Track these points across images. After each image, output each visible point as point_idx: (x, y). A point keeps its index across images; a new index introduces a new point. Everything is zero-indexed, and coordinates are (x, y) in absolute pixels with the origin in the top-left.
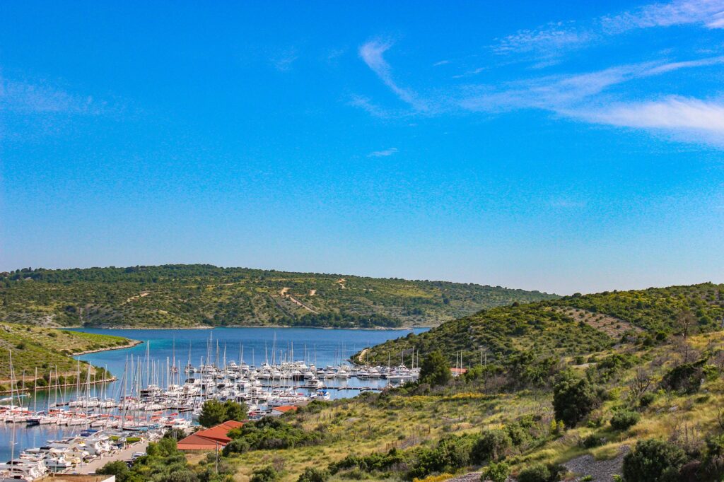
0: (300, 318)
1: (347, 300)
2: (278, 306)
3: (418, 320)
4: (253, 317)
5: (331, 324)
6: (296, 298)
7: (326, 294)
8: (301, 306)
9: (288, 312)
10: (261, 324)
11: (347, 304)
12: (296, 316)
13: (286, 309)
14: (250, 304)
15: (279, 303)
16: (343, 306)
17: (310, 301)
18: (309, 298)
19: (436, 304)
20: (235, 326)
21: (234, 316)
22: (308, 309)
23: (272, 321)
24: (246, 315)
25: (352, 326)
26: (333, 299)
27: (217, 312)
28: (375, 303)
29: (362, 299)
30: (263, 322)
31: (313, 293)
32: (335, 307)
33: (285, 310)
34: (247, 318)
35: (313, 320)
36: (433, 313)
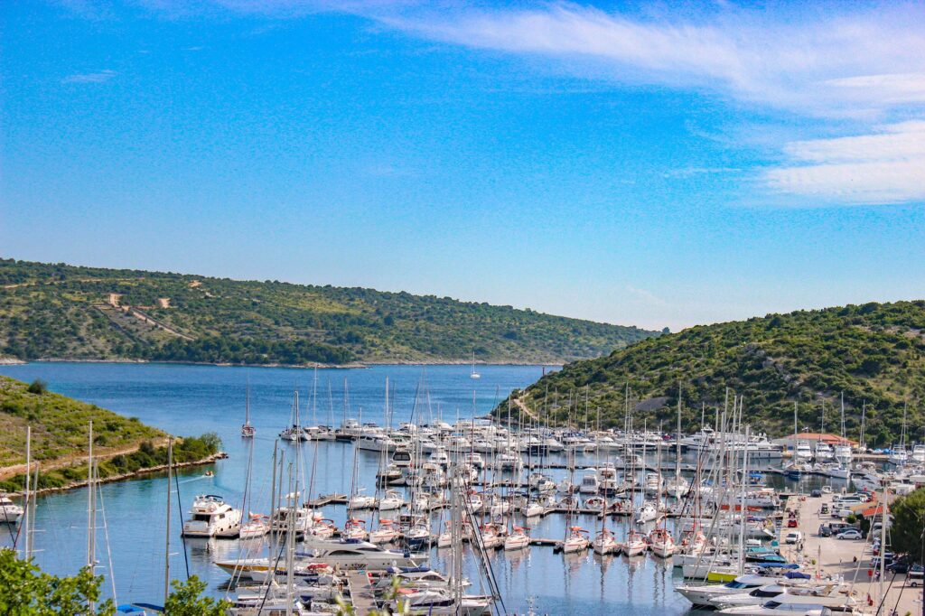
0: (160, 346)
1: (230, 317)
2: (115, 325)
3: (357, 352)
4: (83, 345)
5: (226, 358)
6: (142, 312)
7: (190, 306)
8: (156, 326)
9: (136, 335)
10: (100, 356)
11: (231, 324)
12: (152, 343)
13: (131, 331)
14: (68, 322)
15: (115, 320)
16: (224, 327)
17: (168, 318)
18: (162, 312)
19: (373, 325)
20: (52, 359)
21: (46, 342)
22: (170, 331)
23: (118, 351)
24: (70, 342)
25: (266, 361)
26: (204, 315)
27: (10, 334)
28: (277, 323)
29: (253, 315)
30: (102, 352)
31: (165, 303)
32: (211, 328)
33: (129, 334)
34: (71, 346)
35: (187, 349)
36: (377, 341)
